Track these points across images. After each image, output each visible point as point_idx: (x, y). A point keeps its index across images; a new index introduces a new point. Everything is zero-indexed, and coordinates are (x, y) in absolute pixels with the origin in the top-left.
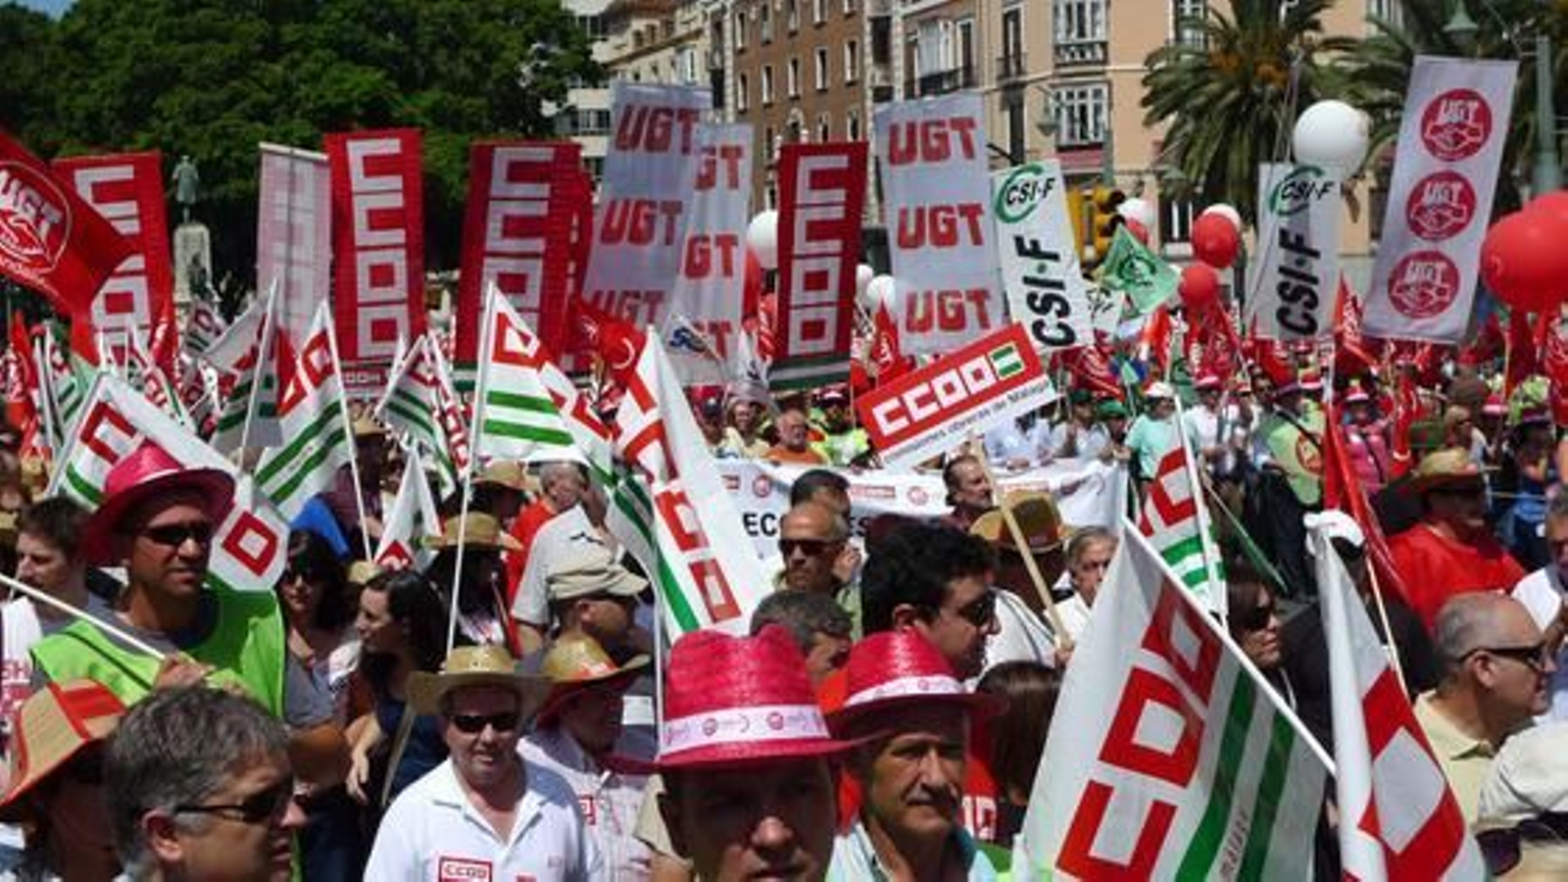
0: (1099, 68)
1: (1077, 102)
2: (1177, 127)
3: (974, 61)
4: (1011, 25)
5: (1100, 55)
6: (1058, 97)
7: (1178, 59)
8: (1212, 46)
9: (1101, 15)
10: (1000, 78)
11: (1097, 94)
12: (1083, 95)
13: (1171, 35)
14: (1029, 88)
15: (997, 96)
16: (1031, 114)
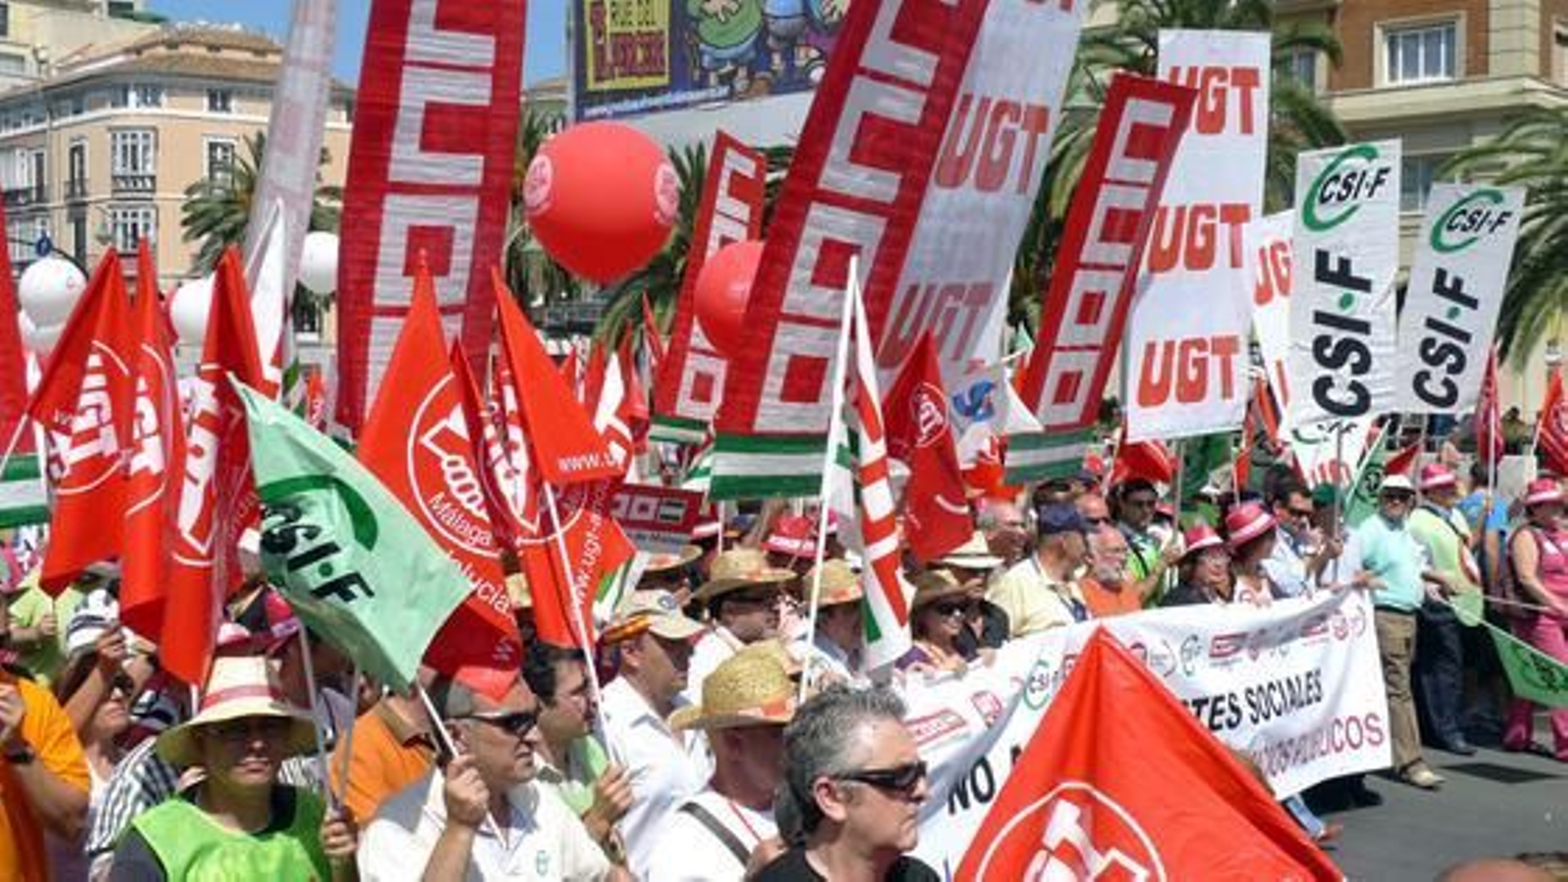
0: (148, 195)
1: (130, 220)
2: (209, 244)
3: (46, 182)
4: (77, 157)
5: (149, 184)
6: (115, 215)
7: (210, 193)
8: (238, 186)
9: (151, 154)
10: (67, 197)
11: (147, 215)
12: (135, 215)
13: (206, 174)
14: (92, 207)
15: (65, 212)
16: (91, 229)
